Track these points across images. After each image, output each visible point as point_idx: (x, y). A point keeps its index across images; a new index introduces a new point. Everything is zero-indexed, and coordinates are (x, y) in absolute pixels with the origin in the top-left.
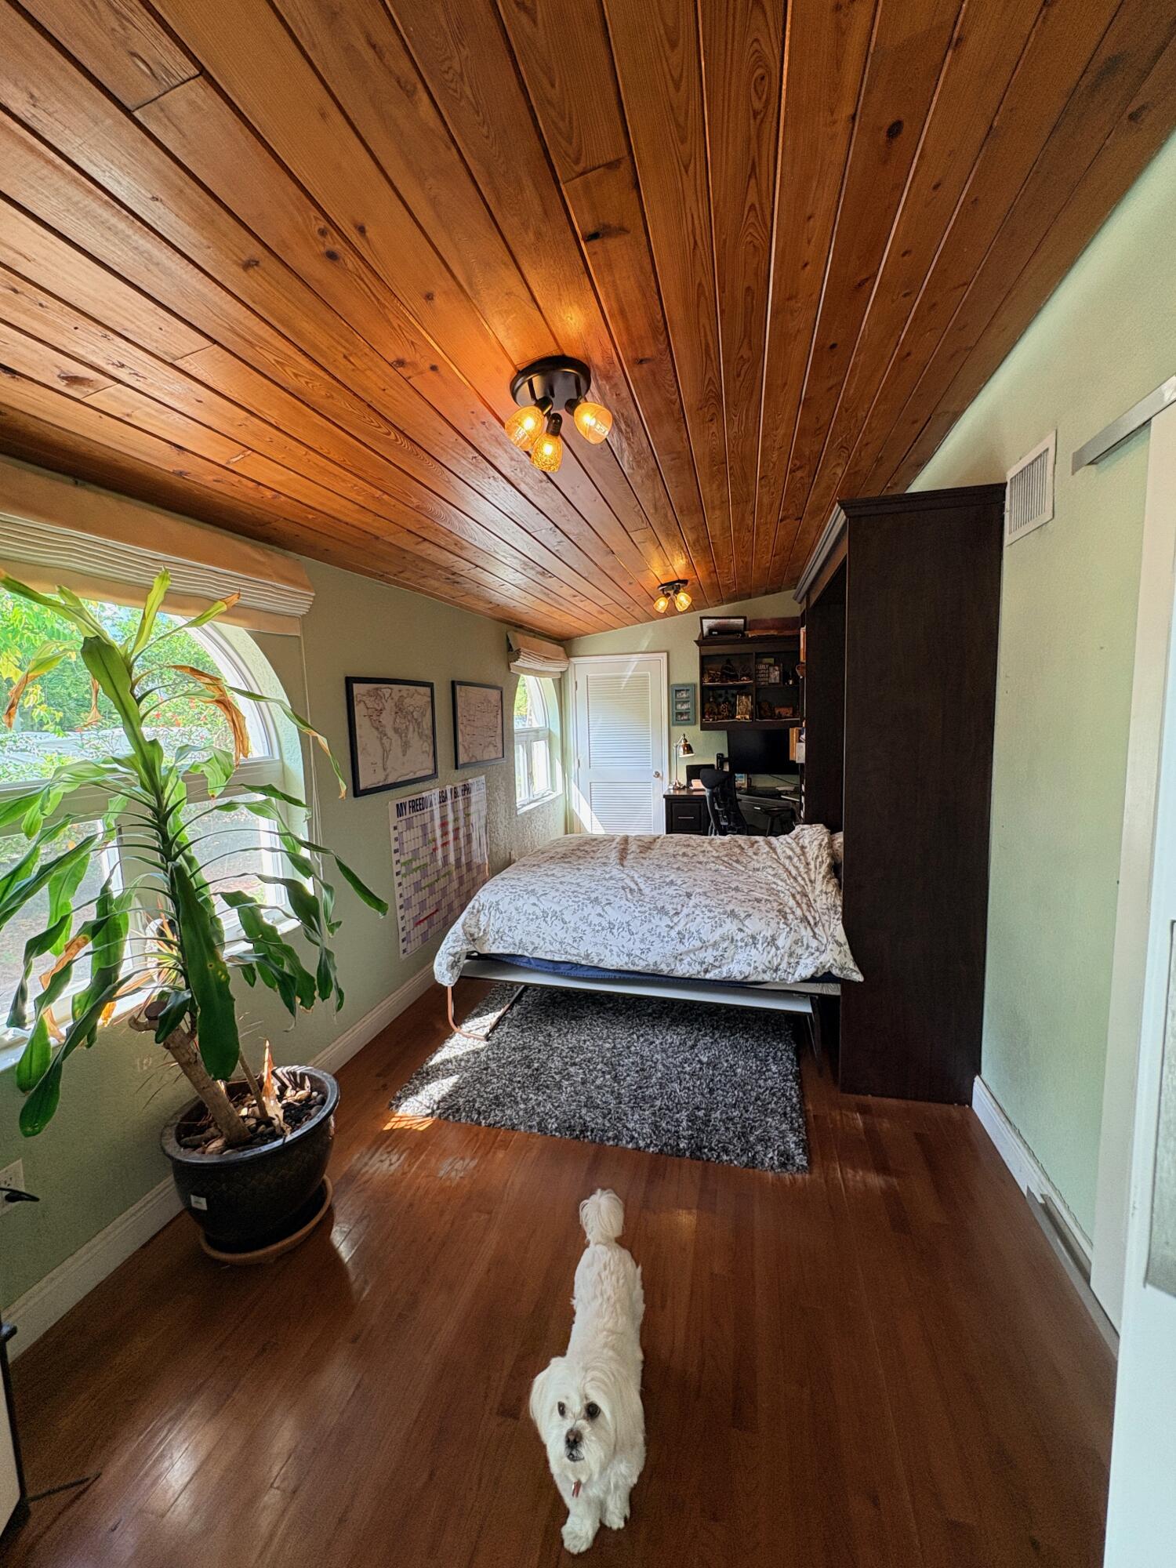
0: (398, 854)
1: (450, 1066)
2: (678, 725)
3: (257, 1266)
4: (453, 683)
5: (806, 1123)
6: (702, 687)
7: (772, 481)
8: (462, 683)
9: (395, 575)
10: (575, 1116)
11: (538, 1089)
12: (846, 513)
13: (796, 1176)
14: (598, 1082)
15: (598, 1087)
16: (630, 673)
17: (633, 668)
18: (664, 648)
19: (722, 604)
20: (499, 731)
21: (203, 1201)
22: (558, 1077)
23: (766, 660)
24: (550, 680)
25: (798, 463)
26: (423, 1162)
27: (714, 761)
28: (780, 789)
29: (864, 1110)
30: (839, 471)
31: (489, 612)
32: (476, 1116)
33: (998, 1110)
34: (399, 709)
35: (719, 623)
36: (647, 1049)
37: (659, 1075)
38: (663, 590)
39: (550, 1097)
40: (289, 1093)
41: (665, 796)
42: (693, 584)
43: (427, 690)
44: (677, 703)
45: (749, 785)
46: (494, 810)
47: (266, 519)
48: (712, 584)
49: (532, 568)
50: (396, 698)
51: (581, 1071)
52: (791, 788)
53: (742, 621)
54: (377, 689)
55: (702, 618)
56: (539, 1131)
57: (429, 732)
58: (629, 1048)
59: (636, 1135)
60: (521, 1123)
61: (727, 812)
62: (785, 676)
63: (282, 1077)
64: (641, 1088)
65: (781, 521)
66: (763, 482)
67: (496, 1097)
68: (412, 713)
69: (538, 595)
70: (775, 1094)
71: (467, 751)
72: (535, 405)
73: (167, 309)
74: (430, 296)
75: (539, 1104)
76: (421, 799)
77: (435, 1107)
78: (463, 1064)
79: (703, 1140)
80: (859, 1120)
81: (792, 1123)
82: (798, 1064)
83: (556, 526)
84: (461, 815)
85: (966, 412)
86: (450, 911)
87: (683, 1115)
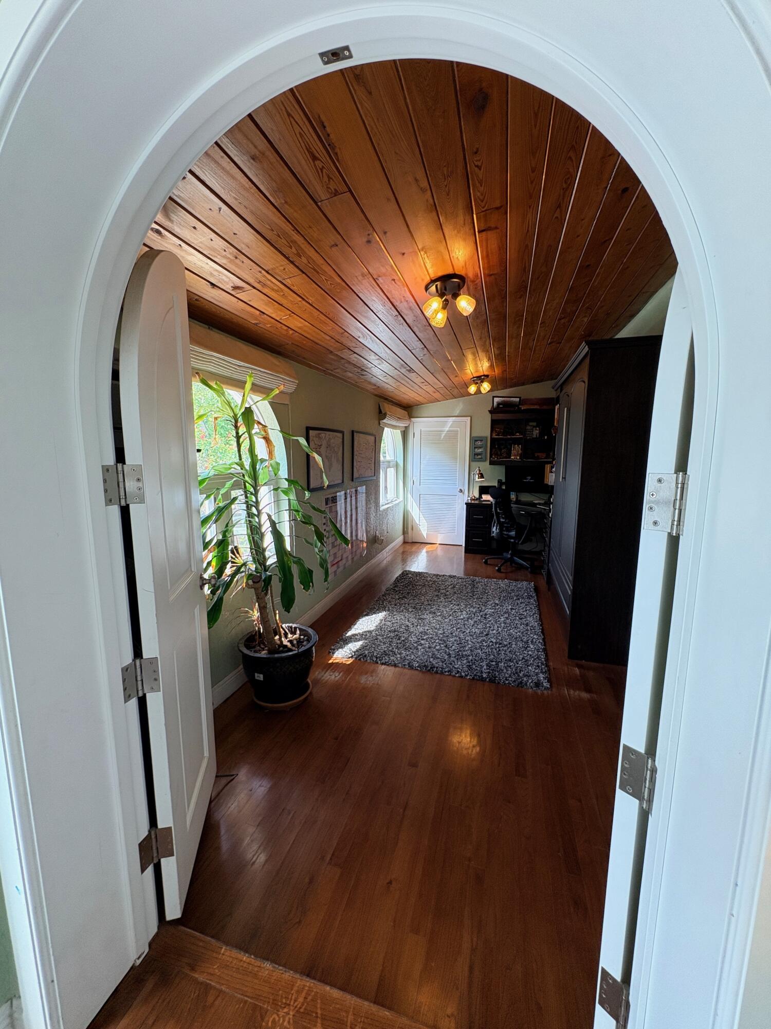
0: (325, 526)
1: (357, 637)
2: (475, 461)
4: (353, 432)
5: (549, 670)
6: (492, 439)
7: (547, 325)
8: (358, 432)
9: (332, 371)
10: (427, 661)
11: (405, 649)
12: (588, 347)
13: (544, 691)
14: (437, 648)
15: (437, 650)
16: (447, 429)
17: (449, 426)
18: (470, 415)
19: (506, 388)
20: (373, 461)
21: (262, 676)
22: (415, 645)
23: (531, 424)
24: (399, 431)
25: (563, 316)
26: (351, 677)
27: (496, 484)
28: (536, 502)
29: (579, 666)
30: (586, 319)
31: (373, 391)
32: (375, 659)
34: (328, 446)
35: (504, 401)
36: (462, 635)
37: (470, 646)
38: (474, 380)
39: (413, 653)
40: (290, 636)
41: (466, 504)
42: (491, 377)
43: (340, 435)
44: (475, 448)
45: (516, 499)
46: (369, 506)
47: (284, 343)
48: (502, 378)
49: (405, 368)
50: (328, 439)
51: (427, 643)
52: (542, 502)
53: (518, 399)
54: (319, 434)
55: (494, 397)
56: (409, 667)
57: (341, 459)
58: (452, 634)
59: (460, 671)
60: (399, 663)
61: (505, 513)
62: (542, 434)
63: (285, 629)
64: (460, 651)
65: (551, 343)
66: (542, 325)
67: (384, 651)
68: (334, 447)
69: (403, 382)
70: (533, 657)
71: (358, 471)
72: (438, 296)
73: (292, 262)
74: (403, 254)
75: (407, 656)
76: (336, 496)
77: (353, 654)
78: (364, 636)
79: (495, 674)
80: (577, 671)
81: (542, 669)
82: (545, 645)
83: (425, 347)
84: (354, 507)
85: (658, 292)
86: (347, 561)
87: (484, 664)
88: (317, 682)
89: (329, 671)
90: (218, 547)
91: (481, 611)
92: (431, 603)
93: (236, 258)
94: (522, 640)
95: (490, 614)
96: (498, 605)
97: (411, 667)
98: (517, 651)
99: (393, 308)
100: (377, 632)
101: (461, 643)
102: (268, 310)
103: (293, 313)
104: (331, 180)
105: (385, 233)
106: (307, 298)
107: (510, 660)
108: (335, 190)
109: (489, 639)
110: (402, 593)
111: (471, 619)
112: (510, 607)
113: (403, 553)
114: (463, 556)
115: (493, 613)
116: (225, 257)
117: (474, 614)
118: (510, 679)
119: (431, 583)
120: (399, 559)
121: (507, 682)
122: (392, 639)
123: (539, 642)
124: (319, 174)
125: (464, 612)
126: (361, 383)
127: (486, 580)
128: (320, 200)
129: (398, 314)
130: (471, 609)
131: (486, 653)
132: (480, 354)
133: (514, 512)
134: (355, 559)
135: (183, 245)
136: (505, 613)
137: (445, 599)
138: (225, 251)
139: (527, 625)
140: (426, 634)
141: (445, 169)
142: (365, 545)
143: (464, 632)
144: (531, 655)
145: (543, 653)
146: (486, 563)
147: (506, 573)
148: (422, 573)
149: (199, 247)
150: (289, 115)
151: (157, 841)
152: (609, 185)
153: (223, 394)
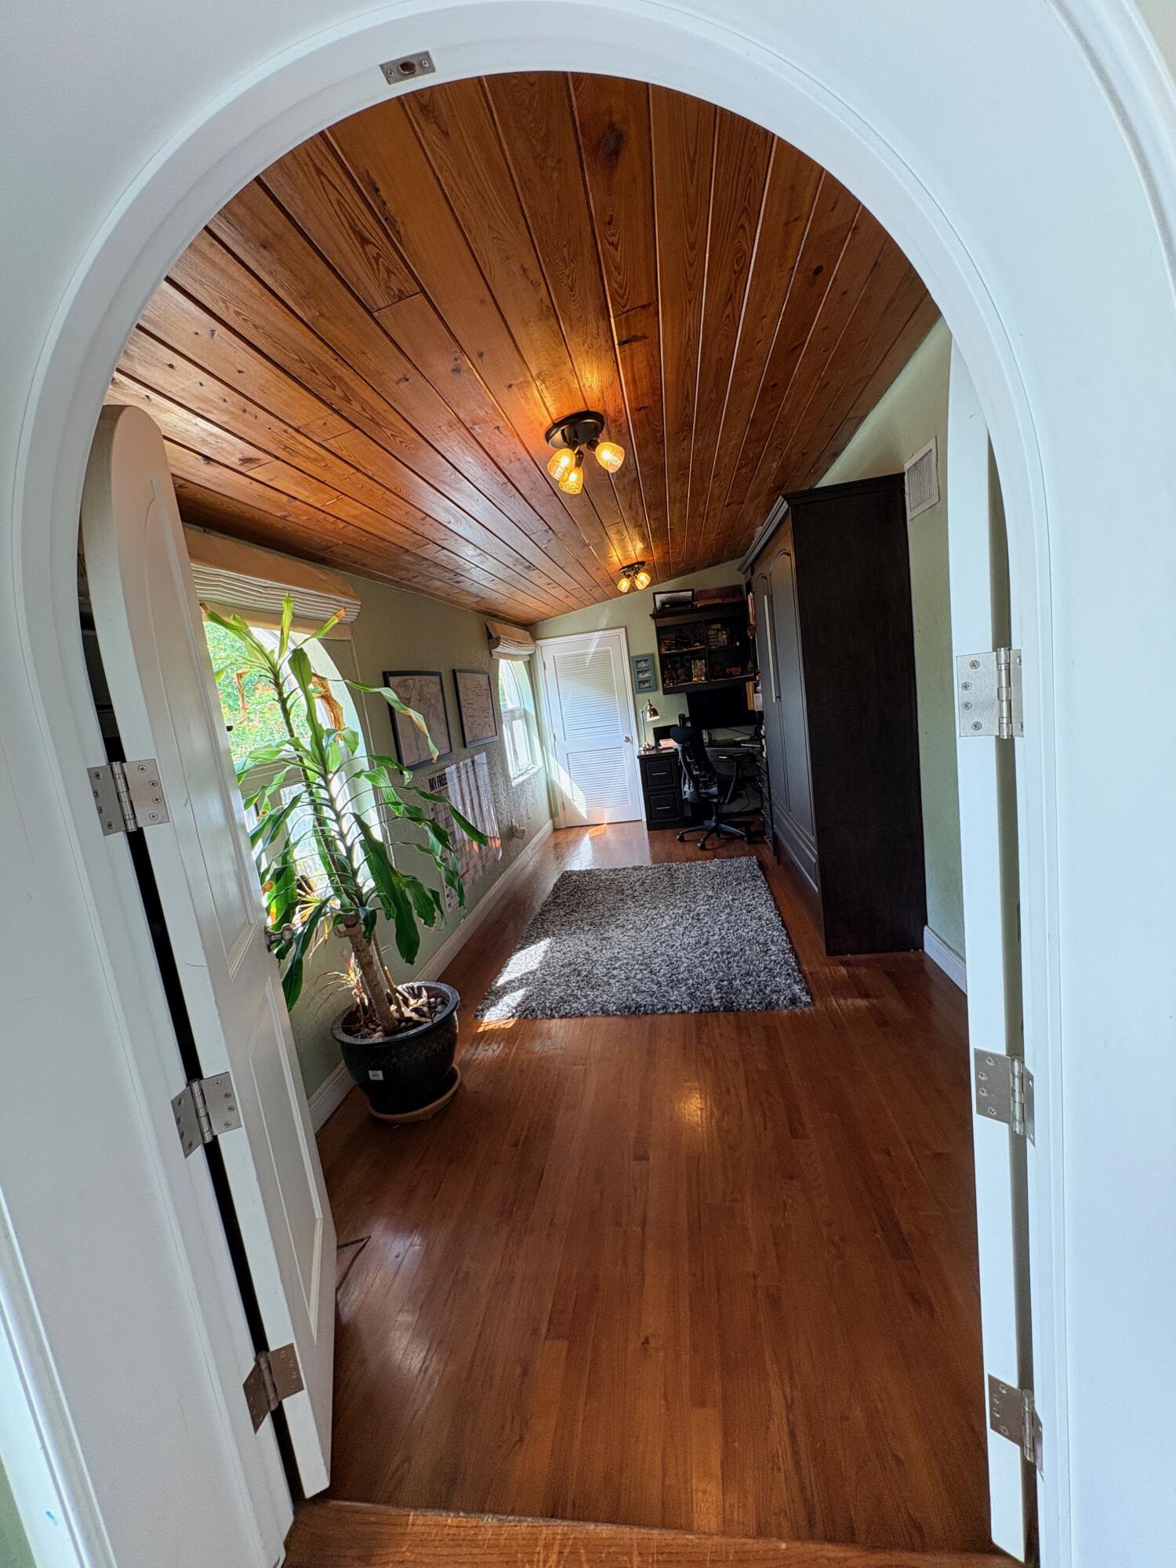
1: (514, 984)
2: (642, 692)
3: (416, 1124)
4: (454, 671)
5: (805, 977)
6: (661, 656)
7: (723, 478)
8: (461, 671)
9: (409, 580)
10: (628, 1000)
11: (592, 988)
12: (788, 503)
13: (804, 1009)
14: (639, 976)
15: (639, 980)
16: (593, 650)
17: (595, 645)
18: (624, 624)
19: (670, 579)
20: (491, 712)
21: (380, 1073)
23: (714, 626)
24: (521, 663)
25: (743, 462)
26: (518, 1046)
27: (676, 722)
28: (738, 739)
29: (846, 964)
30: (774, 465)
31: (474, 605)
32: (549, 1012)
33: (943, 944)
34: (421, 698)
35: (670, 597)
36: (670, 950)
37: (685, 965)
38: (624, 572)
39: (604, 991)
40: (412, 1001)
41: (638, 757)
42: (649, 564)
43: (436, 679)
44: (639, 672)
45: (710, 739)
46: (495, 783)
47: (330, 545)
48: (665, 563)
49: (522, 564)
50: (418, 688)
51: (622, 972)
52: (747, 738)
53: (691, 592)
54: (404, 680)
55: (654, 594)
56: (603, 1013)
57: (442, 716)
58: (655, 952)
59: (679, 1004)
60: (587, 1011)
61: (698, 763)
62: (731, 639)
63: (403, 992)
64: (674, 975)
65: (728, 505)
66: (715, 479)
67: (561, 998)
68: (430, 699)
69: (520, 586)
70: (778, 963)
71: (471, 731)
72: (568, 447)
73: (336, 411)
74: (510, 386)
75: (597, 997)
76: (445, 774)
77: (514, 1011)
78: (524, 981)
79: (731, 999)
80: (843, 970)
81: (795, 978)
82: (791, 943)
83: (550, 528)
84: (473, 787)
85: (869, 416)
86: (476, 871)
87: (712, 986)
88: (466, 1064)
89: (481, 1044)
90: (277, 882)
91: (690, 911)
92: (614, 911)
93: (245, 411)
94: (757, 942)
95: (703, 913)
96: (712, 897)
97: (606, 1013)
98: (754, 958)
99: (499, 472)
100: (543, 971)
101: (671, 964)
102: (302, 493)
103: (343, 494)
104: (391, 274)
105: (481, 355)
106: (364, 467)
107: (748, 974)
108: (399, 290)
109: (711, 949)
110: (569, 906)
111: (679, 925)
112: (731, 897)
113: (556, 846)
114: (646, 836)
115: (708, 910)
116: (225, 411)
117: (682, 917)
118: (754, 1001)
119: (608, 883)
120: (552, 856)
121: (750, 1006)
122: (568, 977)
123: (783, 940)
124: (371, 264)
125: (667, 917)
126: (456, 595)
127: (687, 865)
128: (376, 308)
129: (506, 480)
130: (676, 911)
131: (711, 970)
132: (630, 531)
133: (711, 759)
134: (487, 867)
135: (153, 395)
136: (726, 907)
137: (634, 902)
138: (225, 401)
139: (760, 918)
140: (617, 959)
141: (565, 250)
142: (498, 842)
143: (673, 946)
144: (775, 961)
145: (791, 955)
146: (682, 839)
147: (713, 849)
148: (590, 870)
149: (182, 397)
150: (319, 172)
151: (271, 1372)
152: (797, 264)
153: (249, 634)
